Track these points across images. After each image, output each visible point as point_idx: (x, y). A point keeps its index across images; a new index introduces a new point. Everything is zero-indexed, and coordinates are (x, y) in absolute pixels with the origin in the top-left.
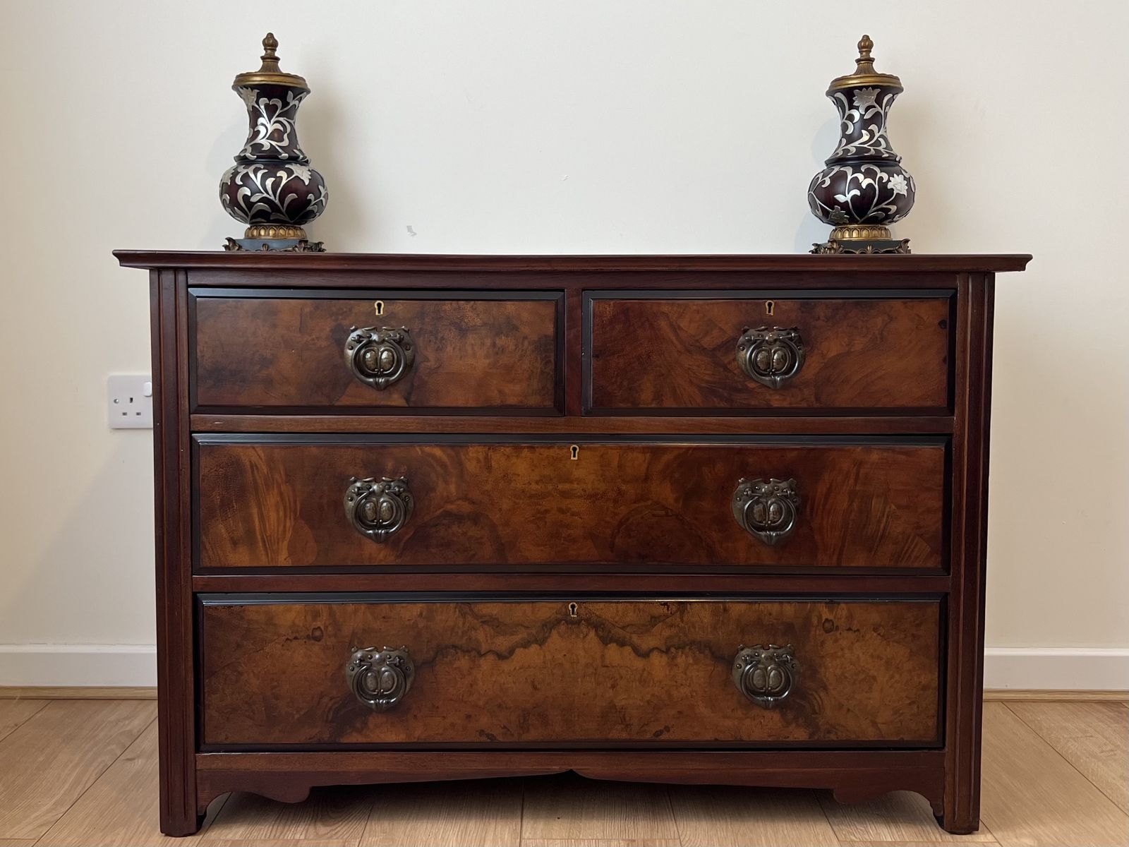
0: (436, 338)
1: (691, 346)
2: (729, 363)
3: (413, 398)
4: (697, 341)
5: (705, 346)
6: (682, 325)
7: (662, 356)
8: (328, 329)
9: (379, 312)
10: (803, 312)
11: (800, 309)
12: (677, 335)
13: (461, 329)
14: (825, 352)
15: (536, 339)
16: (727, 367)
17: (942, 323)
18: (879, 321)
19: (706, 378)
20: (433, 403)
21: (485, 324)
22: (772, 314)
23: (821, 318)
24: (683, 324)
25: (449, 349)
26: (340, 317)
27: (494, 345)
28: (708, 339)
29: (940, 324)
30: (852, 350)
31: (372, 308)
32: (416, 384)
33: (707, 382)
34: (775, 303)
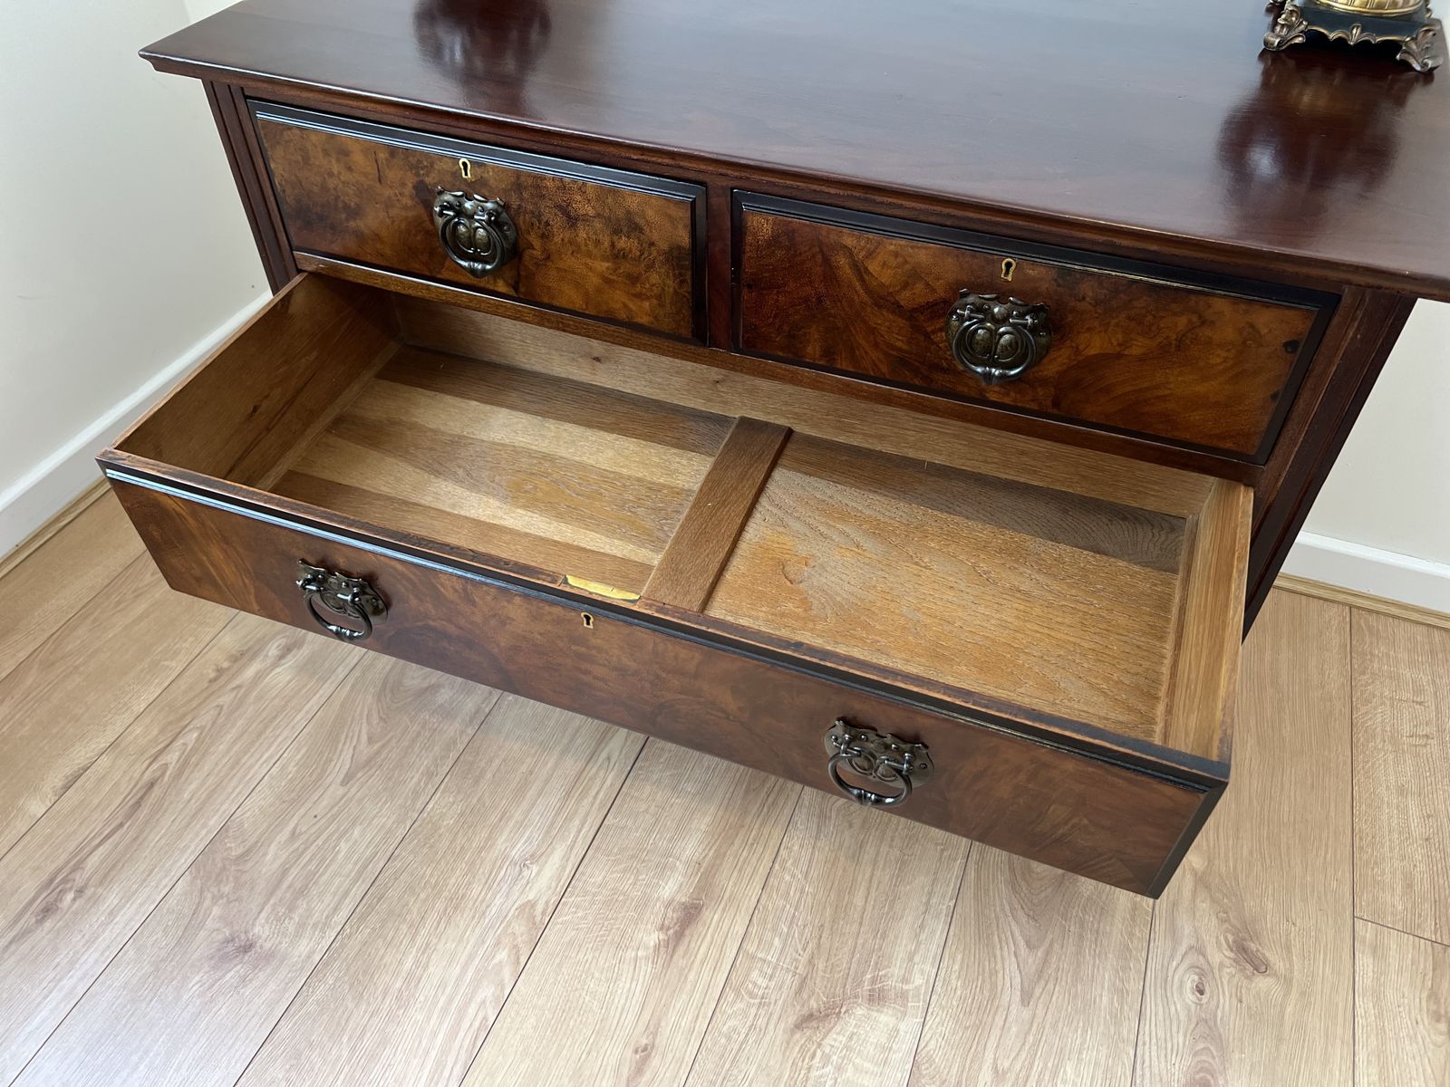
0: (540, 223)
1: (882, 299)
2: (934, 332)
3: (522, 289)
4: (890, 294)
5: (902, 304)
6: (871, 268)
7: (839, 304)
8: (411, 185)
9: (466, 174)
10: (1059, 285)
11: (1055, 280)
12: (862, 280)
13: (569, 217)
14: (1081, 347)
15: (666, 249)
16: (930, 338)
17: (1291, 346)
18: (1182, 322)
19: (899, 344)
20: (546, 300)
21: (598, 215)
22: (1009, 278)
23: (1088, 299)
24: (873, 267)
25: (557, 239)
26: (422, 172)
27: (613, 245)
28: (907, 293)
29: (1286, 345)
30: (1126, 353)
31: (457, 167)
32: (523, 273)
33: (899, 350)
34: (1017, 264)
